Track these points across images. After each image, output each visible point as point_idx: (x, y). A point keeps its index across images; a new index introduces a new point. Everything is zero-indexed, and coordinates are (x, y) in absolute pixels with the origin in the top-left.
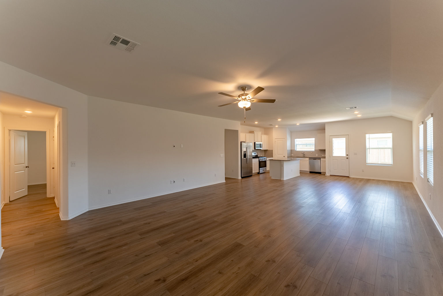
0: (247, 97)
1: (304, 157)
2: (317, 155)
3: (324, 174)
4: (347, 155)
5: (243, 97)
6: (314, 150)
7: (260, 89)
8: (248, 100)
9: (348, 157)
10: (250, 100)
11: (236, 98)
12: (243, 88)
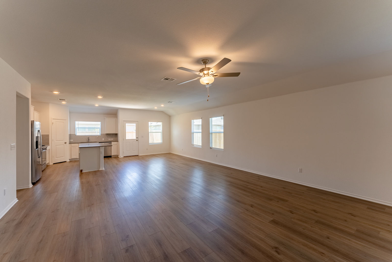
0: (210, 71)
1: (89, 142)
2: (103, 139)
3: (117, 157)
4: (137, 138)
5: (206, 72)
6: (99, 134)
7: (226, 61)
8: (210, 75)
9: (137, 139)
10: (212, 74)
11: (198, 73)
12: (205, 61)
